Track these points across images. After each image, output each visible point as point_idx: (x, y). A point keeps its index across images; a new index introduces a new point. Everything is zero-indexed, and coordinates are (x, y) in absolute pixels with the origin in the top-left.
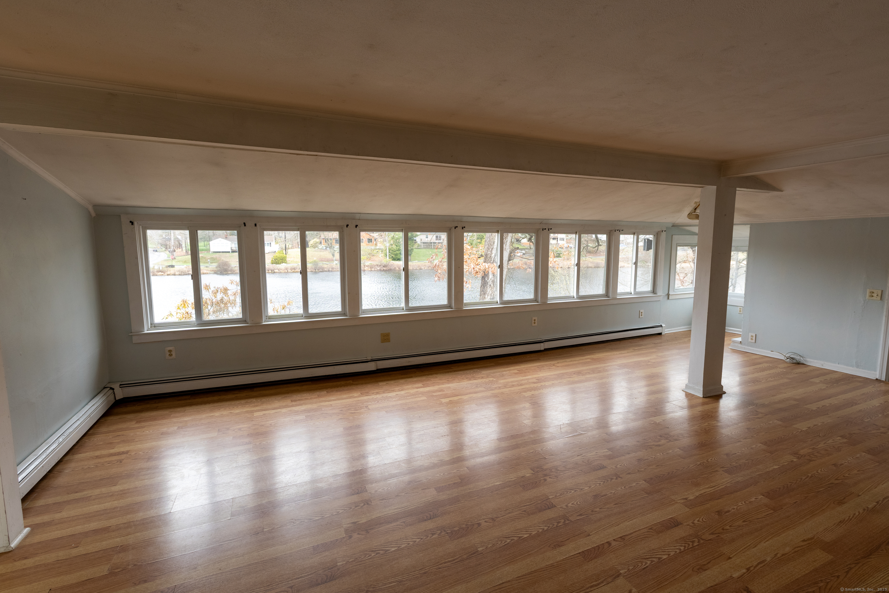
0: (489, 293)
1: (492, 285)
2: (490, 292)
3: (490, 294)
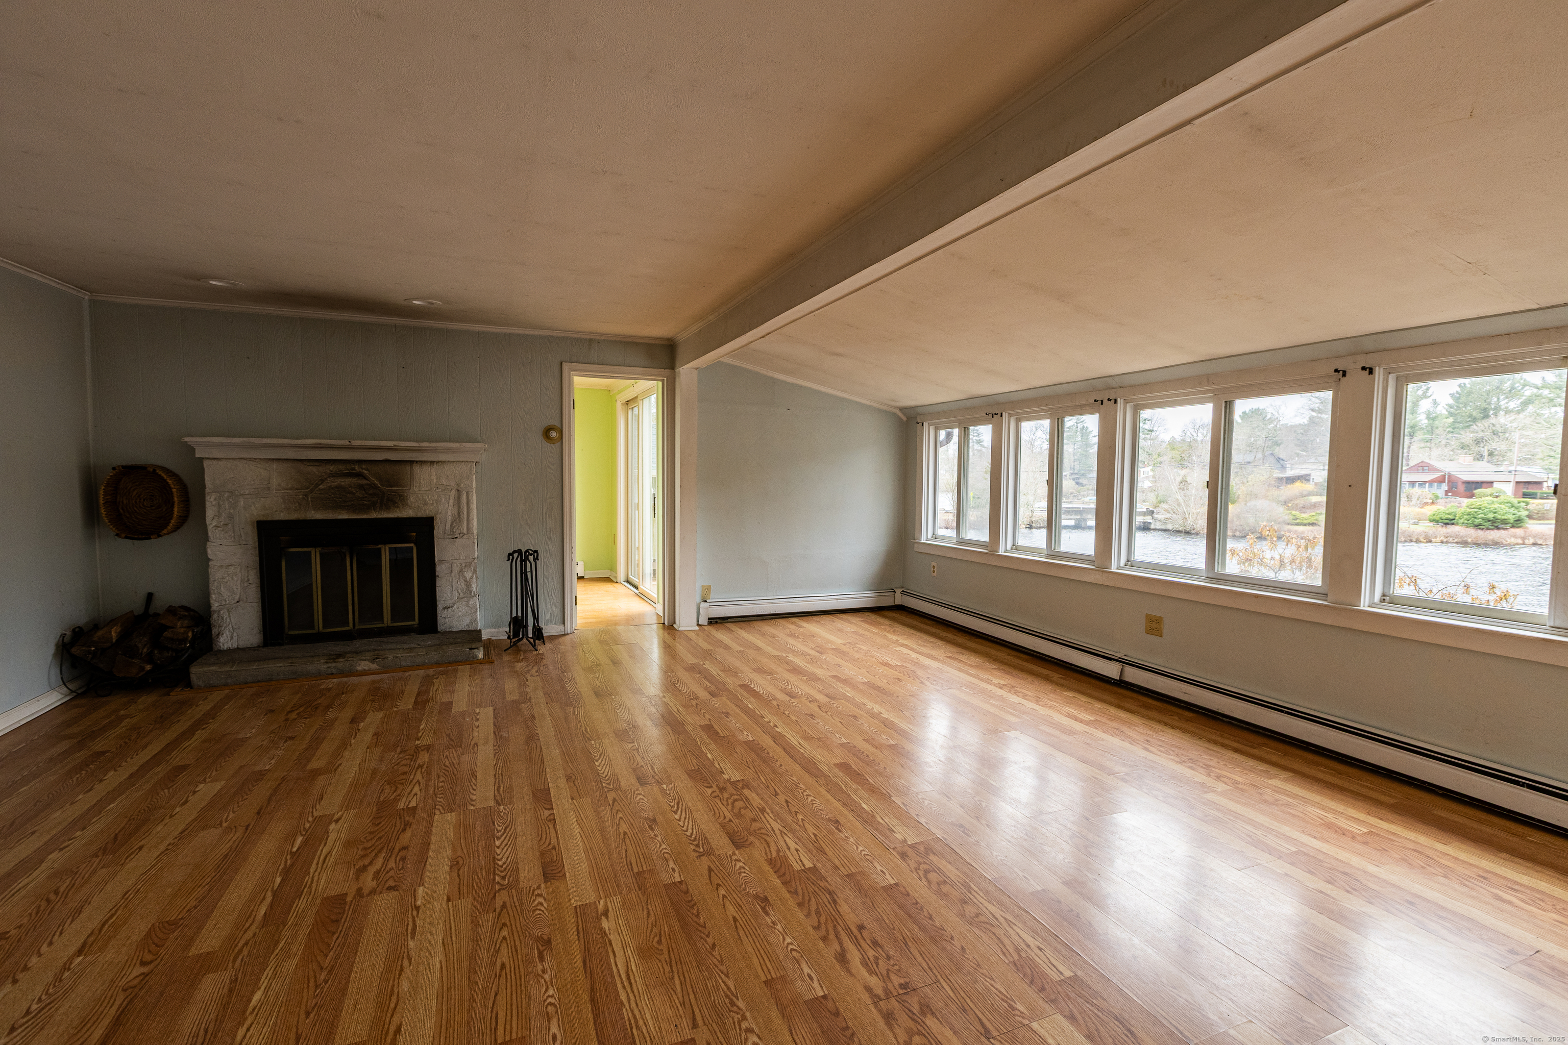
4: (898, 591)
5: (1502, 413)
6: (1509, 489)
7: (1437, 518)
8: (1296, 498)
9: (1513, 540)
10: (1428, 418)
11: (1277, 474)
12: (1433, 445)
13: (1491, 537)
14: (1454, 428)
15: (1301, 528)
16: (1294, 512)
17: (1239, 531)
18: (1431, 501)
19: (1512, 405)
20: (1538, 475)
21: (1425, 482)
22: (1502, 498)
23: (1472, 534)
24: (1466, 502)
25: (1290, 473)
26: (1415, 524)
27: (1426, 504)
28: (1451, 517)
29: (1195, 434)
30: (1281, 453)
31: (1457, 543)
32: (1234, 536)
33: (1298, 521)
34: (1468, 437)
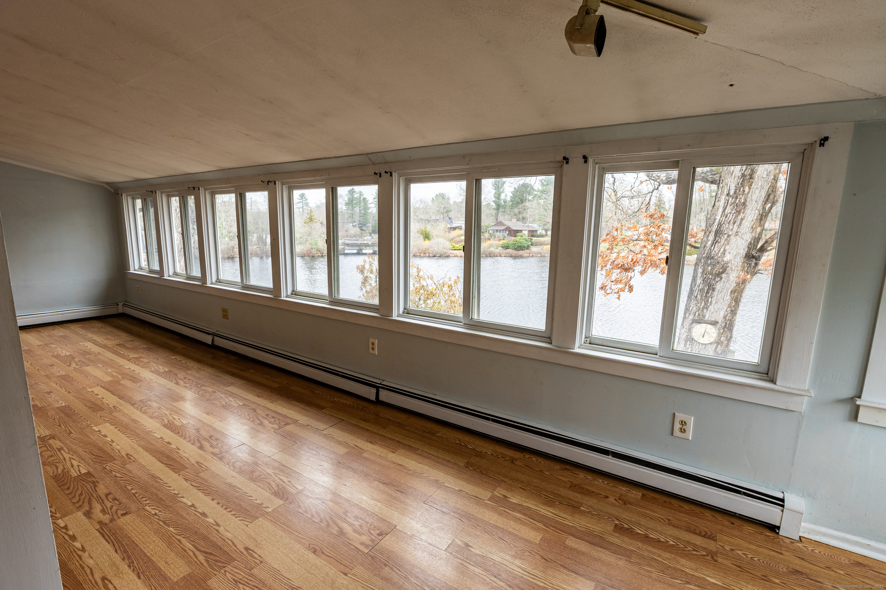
0: (692, 310)
1: (699, 297)
2: (695, 309)
3: (693, 312)
4: (121, 305)
5: (527, 201)
6: (526, 233)
7: (503, 246)
8: (456, 237)
9: (526, 255)
10: (504, 202)
11: (449, 226)
12: (505, 214)
13: (520, 254)
14: (512, 207)
15: (456, 251)
16: (453, 244)
17: (432, 254)
18: (502, 238)
19: (530, 198)
20: (537, 228)
21: (501, 230)
22: (524, 237)
23: (514, 252)
24: (513, 238)
25: (454, 225)
26: (496, 248)
27: (501, 240)
28: (508, 245)
29: (415, 204)
30: (451, 215)
31: (509, 257)
32: (429, 256)
33: (455, 248)
34: (516, 210)
